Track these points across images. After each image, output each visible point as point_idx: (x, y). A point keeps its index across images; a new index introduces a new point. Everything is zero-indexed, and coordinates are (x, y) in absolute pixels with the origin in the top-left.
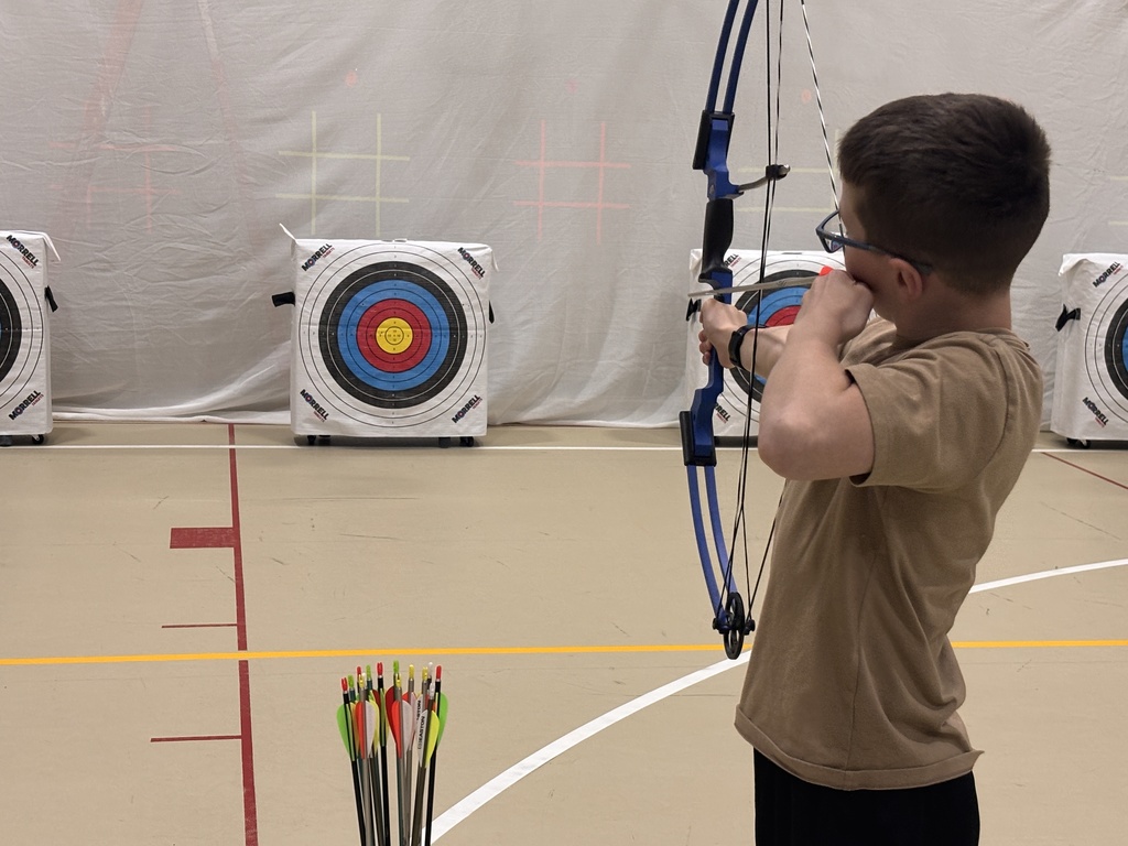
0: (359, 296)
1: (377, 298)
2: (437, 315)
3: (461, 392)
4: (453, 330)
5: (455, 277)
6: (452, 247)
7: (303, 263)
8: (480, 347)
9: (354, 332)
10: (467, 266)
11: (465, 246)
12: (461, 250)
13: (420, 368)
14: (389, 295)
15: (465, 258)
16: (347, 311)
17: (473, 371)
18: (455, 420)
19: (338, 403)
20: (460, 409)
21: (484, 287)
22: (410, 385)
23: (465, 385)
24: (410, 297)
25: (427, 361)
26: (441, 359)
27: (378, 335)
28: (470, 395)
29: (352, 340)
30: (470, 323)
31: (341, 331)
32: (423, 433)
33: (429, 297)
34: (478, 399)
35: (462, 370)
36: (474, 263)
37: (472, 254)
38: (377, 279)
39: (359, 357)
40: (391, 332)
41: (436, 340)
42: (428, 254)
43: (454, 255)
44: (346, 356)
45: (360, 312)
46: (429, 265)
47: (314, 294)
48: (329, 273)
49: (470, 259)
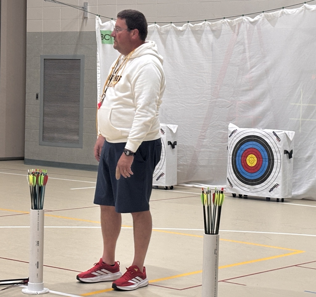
0: (242, 147)
1: (247, 147)
2: (265, 154)
3: (272, 181)
4: (269, 160)
5: (271, 141)
6: (270, 131)
7: (229, 135)
8: (279, 166)
9: (240, 159)
10: (275, 138)
11: (275, 131)
12: (273, 132)
13: (259, 172)
14: (251, 146)
15: (274, 135)
16: (239, 151)
17: (276, 174)
18: (270, 191)
19: (235, 182)
20: (271, 188)
21: (280, 145)
22: (256, 178)
23: (273, 179)
24: (257, 148)
25: (261, 170)
26: (265, 169)
27: (247, 160)
28: (275, 183)
29: (240, 161)
30: (275, 157)
31: (237, 158)
32: (260, 195)
33: (262, 148)
34: (278, 185)
35: (272, 174)
36: (277, 137)
37: (277, 133)
38: (248, 141)
39: (241, 167)
40: (251, 159)
41: (264, 163)
42: (263, 133)
43: (271, 134)
44: (238, 167)
45: (242, 152)
46: (263, 137)
47: (231, 145)
48: (235, 138)
49: (276, 135)
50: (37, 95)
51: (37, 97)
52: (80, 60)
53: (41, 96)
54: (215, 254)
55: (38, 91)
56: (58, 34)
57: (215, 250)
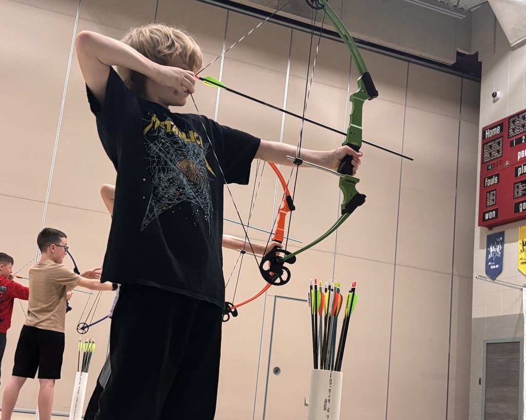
50: (480, 380)
51: (480, 382)
52: (519, 342)
53: (483, 382)
54: (325, 409)
55: (481, 377)
56: (499, 318)
57: (326, 401)
